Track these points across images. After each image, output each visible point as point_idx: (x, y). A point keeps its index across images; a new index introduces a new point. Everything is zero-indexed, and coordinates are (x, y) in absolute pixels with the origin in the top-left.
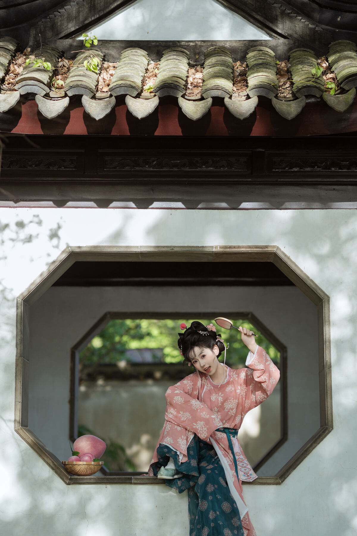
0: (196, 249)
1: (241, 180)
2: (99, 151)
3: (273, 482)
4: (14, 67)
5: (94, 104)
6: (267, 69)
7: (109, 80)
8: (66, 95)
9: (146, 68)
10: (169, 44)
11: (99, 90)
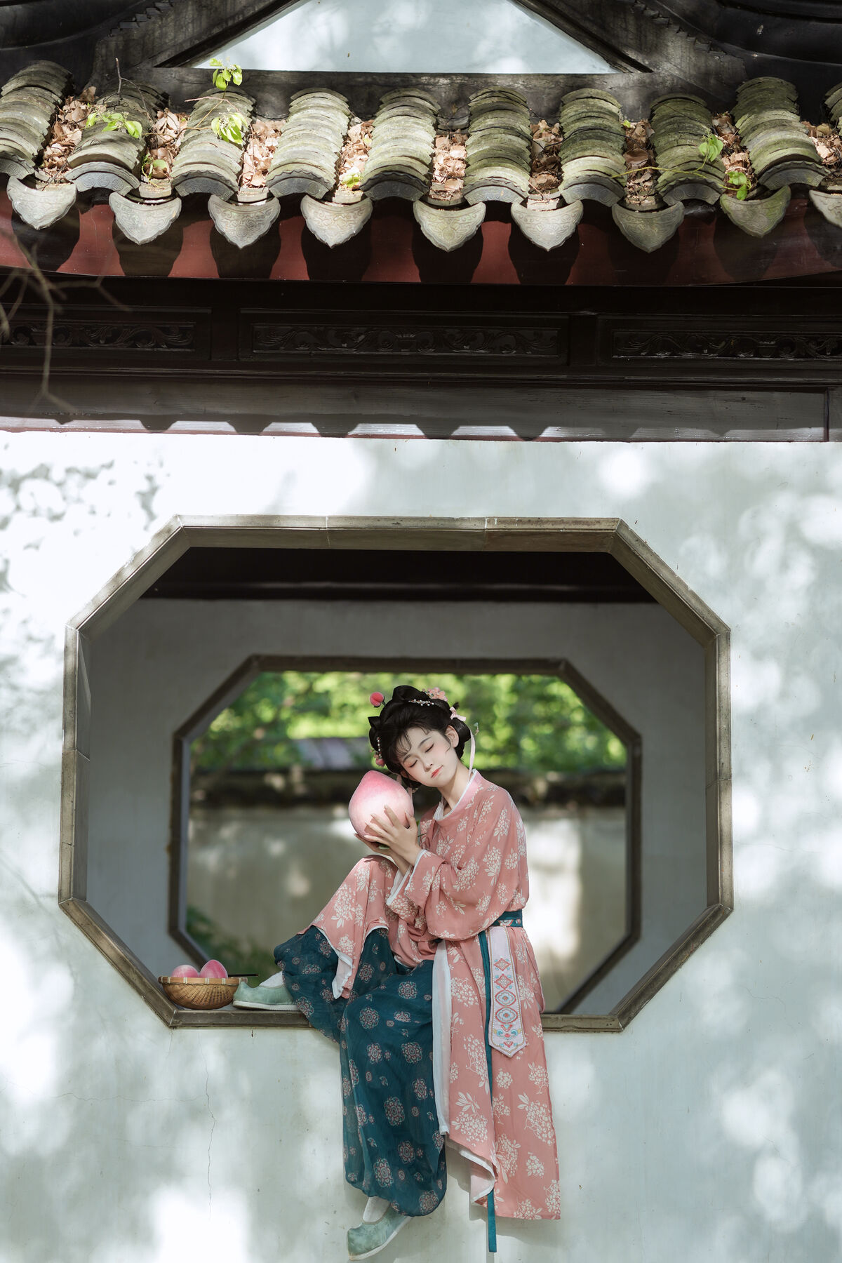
0: (447, 524)
1: (544, 376)
2: (242, 312)
3: (605, 1026)
4: (62, 130)
5: (235, 214)
6: (604, 142)
7: (266, 160)
8: (174, 195)
9: (344, 134)
10: (393, 80)
11: (243, 182)
